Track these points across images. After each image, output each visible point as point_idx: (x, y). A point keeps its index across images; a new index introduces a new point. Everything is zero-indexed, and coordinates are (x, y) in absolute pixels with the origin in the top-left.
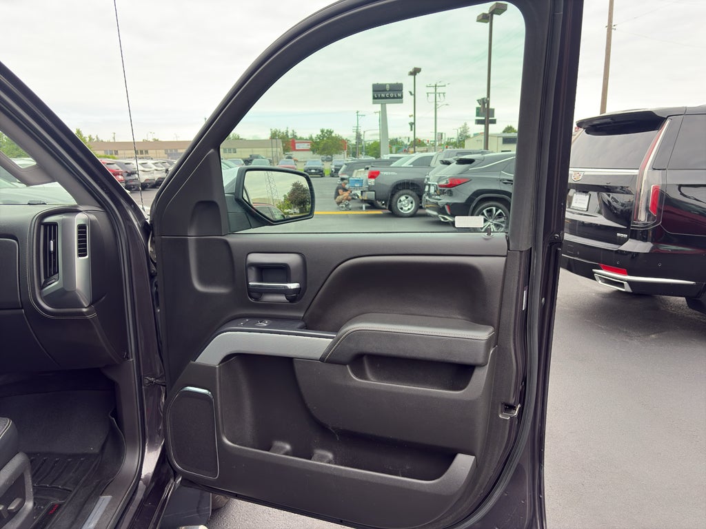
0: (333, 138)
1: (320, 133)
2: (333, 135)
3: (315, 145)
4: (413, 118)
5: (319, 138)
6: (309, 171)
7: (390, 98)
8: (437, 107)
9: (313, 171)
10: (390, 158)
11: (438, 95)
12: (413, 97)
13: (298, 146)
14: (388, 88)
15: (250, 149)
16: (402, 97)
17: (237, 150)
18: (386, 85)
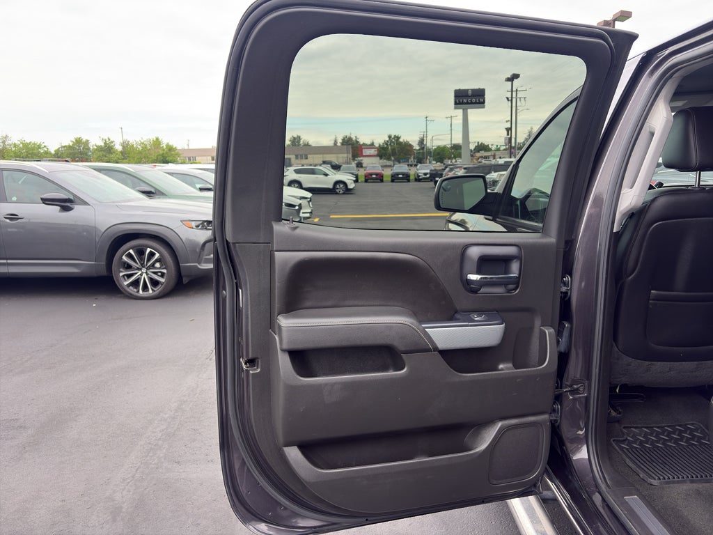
0: (401, 143)
1: (387, 139)
2: (401, 140)
3: (383, 151)
4: (510, 123)
5: (387, 144)
6: (396, 176)
7: (472, 103)
8: (518, 111)
9: (400, 176)
10: (505, 162)
11: (518, 99)
12: (510, 102)
13: (366, 152)
14: (470, 93)
15: (321, 155)
16: (484, 102)
17: (309, 156)
18: (468, 90)
